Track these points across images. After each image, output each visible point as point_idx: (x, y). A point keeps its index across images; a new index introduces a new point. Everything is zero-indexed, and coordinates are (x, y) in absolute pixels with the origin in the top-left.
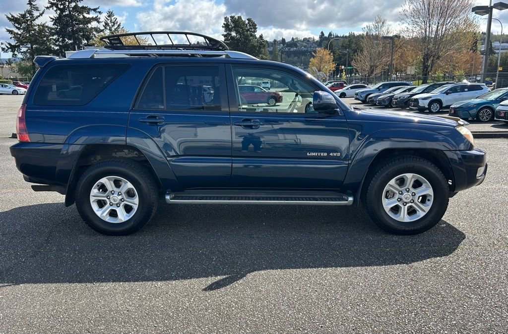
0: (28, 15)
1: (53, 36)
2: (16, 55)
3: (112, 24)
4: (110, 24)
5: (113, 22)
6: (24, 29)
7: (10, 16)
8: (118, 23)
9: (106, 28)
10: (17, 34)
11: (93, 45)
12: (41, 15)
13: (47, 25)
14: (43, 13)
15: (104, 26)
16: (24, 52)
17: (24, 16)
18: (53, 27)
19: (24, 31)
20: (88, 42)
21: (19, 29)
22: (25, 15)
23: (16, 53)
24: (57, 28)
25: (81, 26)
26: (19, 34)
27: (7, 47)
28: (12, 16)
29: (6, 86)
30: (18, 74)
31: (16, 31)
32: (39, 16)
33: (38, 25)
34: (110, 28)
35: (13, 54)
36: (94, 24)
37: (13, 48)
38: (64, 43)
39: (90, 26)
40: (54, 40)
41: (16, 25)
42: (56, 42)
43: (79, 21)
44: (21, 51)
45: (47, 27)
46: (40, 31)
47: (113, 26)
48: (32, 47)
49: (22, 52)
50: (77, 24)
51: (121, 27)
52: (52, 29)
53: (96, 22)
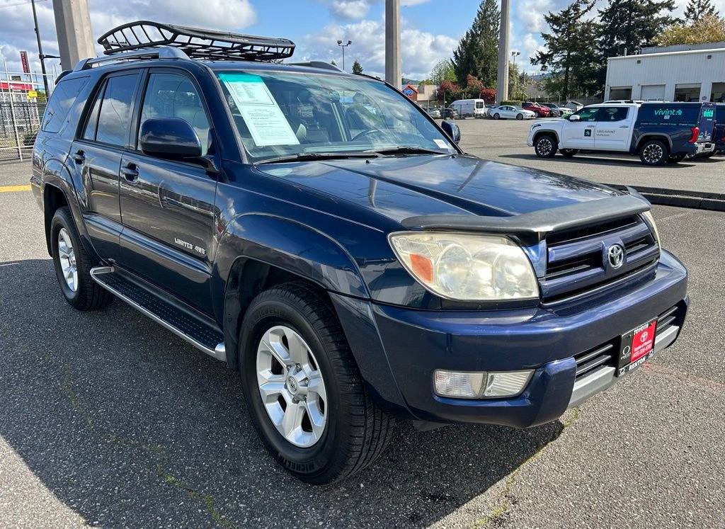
0: (573, 11)
1: (599, 37)
2: (546, 67)
3: (700, 9)
4: (697, 10)
5: (703, 7)
6: (563, 32)
7: (549, 16)
8: (711, 7)
9: (688, 16)
10: (554, 38)
11: (655, 44)
12: (589, 8)
13: (594, 22)
14: (592, 5)
15: (686, 14)
16: (557, 62)
17: (566, 13)
18: (602, 23)
19: (562, 34)
20: (648, 41)
21: (556, 31)
22: (569, 11)
23: (547, 64)
24: (607, 25)
25: (643, 17)
26: (556, 39)
27: (538, 57)
28: (552, 15)
29: (511, 109)
30: (544, 92)
31: (553, 35)
32: (586, 11)
33: (583, 24)
34: (695, 15)
35: (543, 67)
36: (664, 13)
37: (544, 58)
38: (611, 45)
39: (656, 16)
40: (600, 42)
41: (555, 27)
42: (601, 45)
43: (640, 11)
44: (553, 61)
45: (594, 24)
46: (584, 31)
47: (700, 12)
48: (569, 55)
49: (554, 63)
50: (637, 16)
51: (714, 12)
52: (600, 27)
53: (666, 9)
